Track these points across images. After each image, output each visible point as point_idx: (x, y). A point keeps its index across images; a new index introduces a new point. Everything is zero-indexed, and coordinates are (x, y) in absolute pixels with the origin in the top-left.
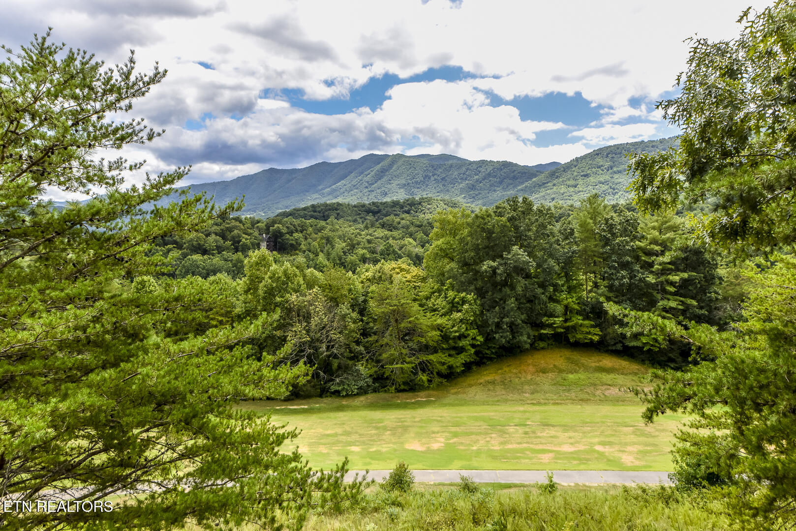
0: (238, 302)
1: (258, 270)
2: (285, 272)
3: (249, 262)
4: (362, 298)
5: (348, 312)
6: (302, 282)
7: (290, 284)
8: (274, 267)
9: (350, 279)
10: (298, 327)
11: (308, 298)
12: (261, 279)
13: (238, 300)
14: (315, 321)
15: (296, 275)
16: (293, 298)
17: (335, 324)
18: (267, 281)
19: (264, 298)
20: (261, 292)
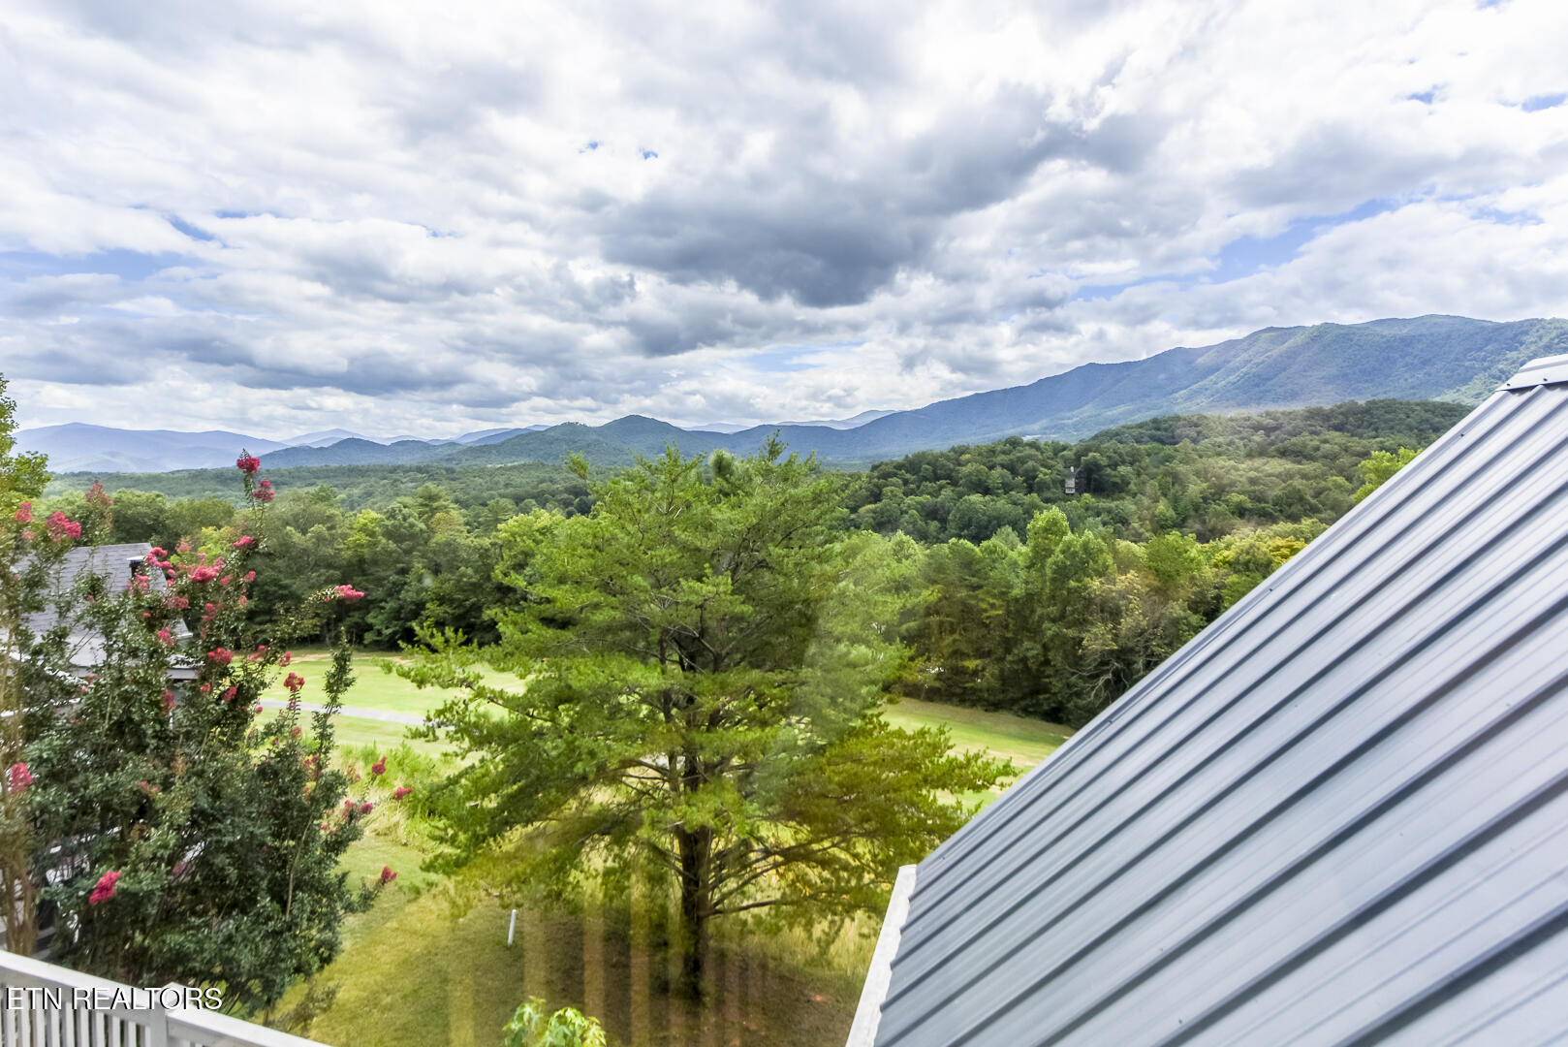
0: (1017, 581)
1: (1046, 538)
2: (1085, 546)
3: (1034, 527)
4: (1212, 593)
5: (1182, 614)
6: (1110, 561)
7: (1091, 563)
8: (1069, 536)
9: (1192, 560)
10: (1099, 629)
11: (1119, 587)
12: (1050, 553)
13: (1018, 577)
14: (1126, 623)
15: (1101, 551)
16: (1095, 584)
17: (1159, 631)
18: (1058, 557)
19: (1053, 580)
20: (1048, 572)
